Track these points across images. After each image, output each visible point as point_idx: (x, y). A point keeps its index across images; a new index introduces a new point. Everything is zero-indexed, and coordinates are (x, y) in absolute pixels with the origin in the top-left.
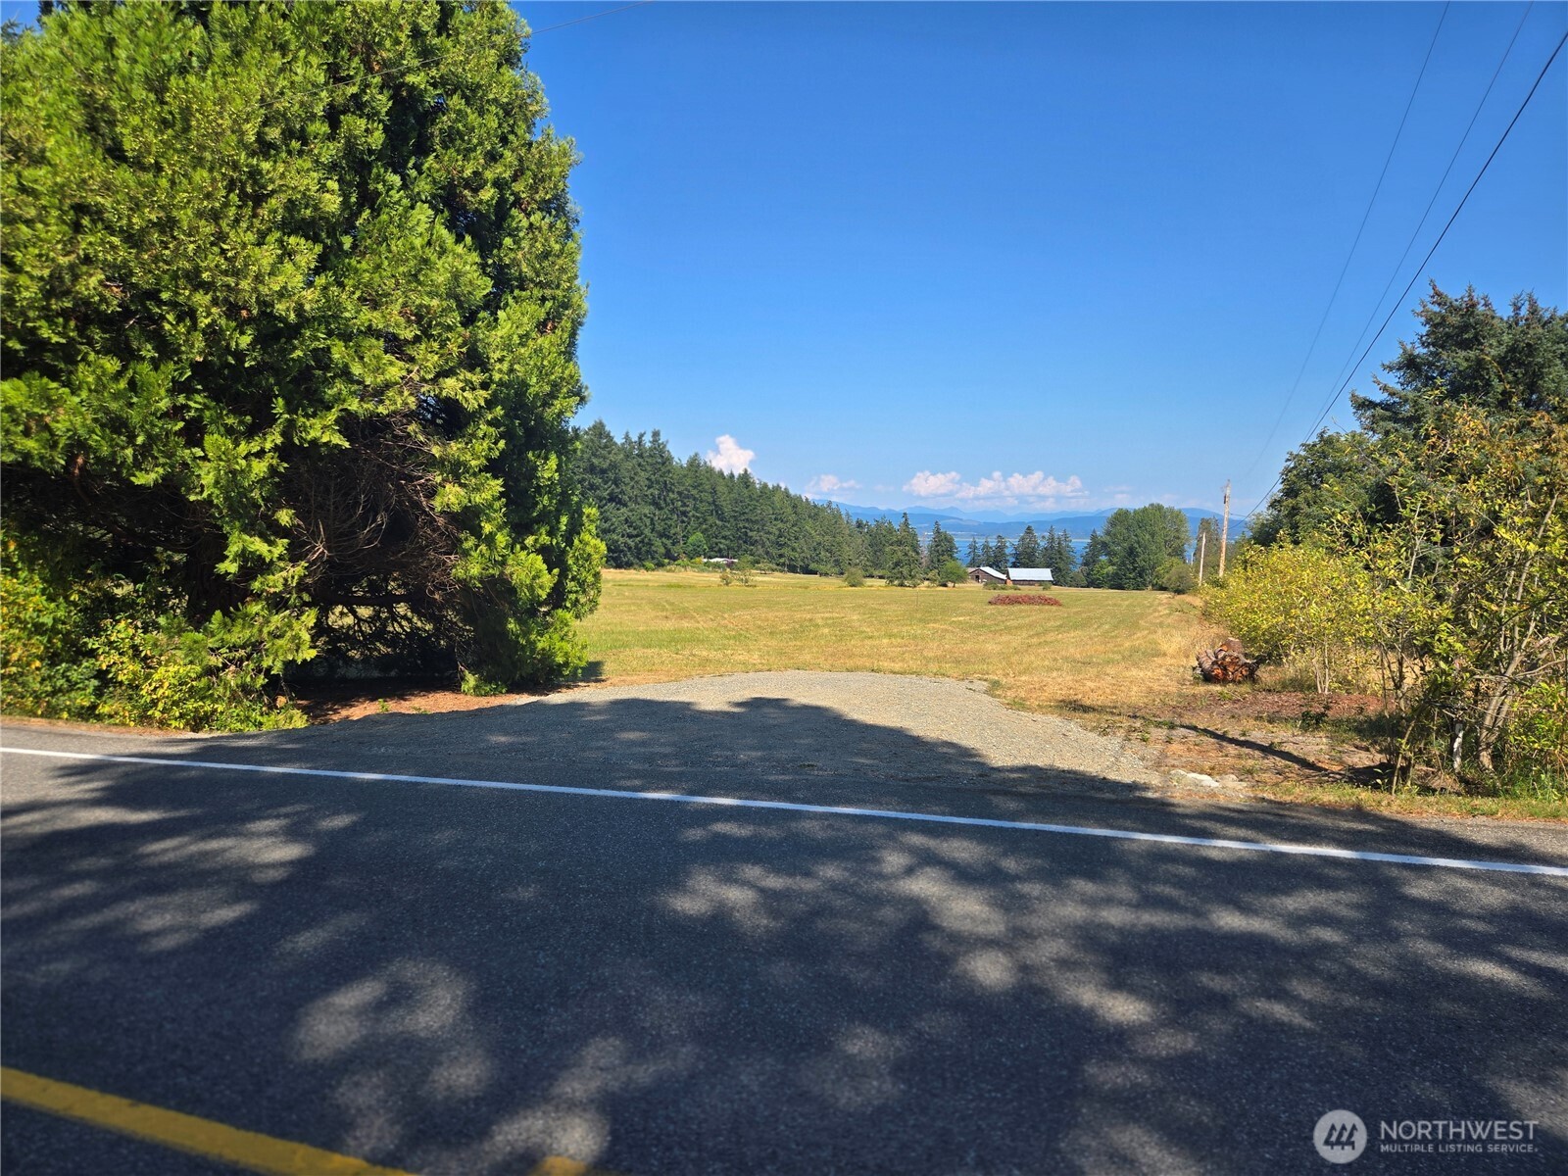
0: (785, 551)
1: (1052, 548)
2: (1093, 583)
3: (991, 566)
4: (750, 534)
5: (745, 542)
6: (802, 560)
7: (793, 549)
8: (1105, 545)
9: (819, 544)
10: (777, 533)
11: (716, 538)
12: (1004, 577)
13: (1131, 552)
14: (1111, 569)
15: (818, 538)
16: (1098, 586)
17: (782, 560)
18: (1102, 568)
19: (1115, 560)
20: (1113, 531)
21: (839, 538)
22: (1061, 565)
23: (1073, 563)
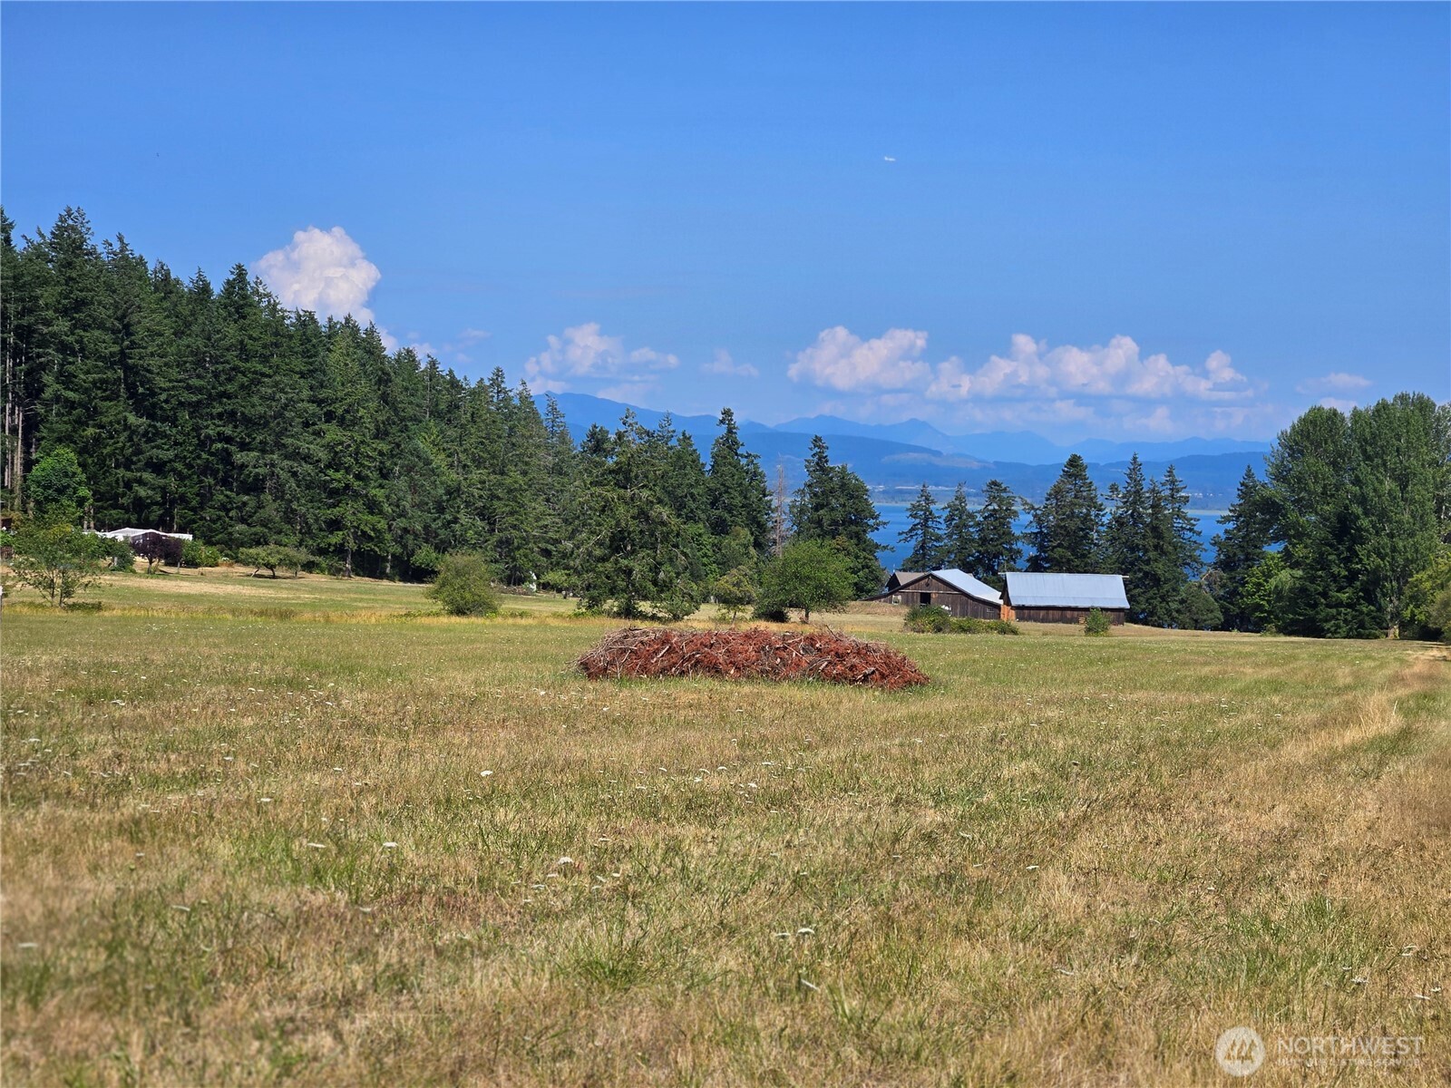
0: (349, 511)
1: (1137, 517)
2: (1239, 618)
3: (967, 568)
4: (239, 457)
5: (225, 482)
6: (399, 540)
7: (373, 507)
8: (1271, 508)
9: (453, 492)
10: (323, 455)
11: (128, 465)
12: (993, 596)
13: (1344, 530)
14: (1285, 578)
15: (453, 476)
16: (1257, 628)
17: (335, 538)
18: (1268, 575)
19: (1300, 551)
20: (1297, 468)
21: (515, 477)
22: (1160, 568)
23: (1192, 561)
